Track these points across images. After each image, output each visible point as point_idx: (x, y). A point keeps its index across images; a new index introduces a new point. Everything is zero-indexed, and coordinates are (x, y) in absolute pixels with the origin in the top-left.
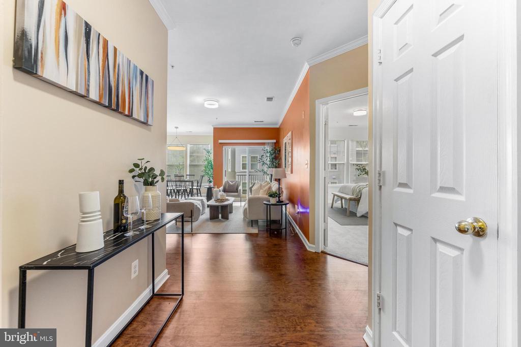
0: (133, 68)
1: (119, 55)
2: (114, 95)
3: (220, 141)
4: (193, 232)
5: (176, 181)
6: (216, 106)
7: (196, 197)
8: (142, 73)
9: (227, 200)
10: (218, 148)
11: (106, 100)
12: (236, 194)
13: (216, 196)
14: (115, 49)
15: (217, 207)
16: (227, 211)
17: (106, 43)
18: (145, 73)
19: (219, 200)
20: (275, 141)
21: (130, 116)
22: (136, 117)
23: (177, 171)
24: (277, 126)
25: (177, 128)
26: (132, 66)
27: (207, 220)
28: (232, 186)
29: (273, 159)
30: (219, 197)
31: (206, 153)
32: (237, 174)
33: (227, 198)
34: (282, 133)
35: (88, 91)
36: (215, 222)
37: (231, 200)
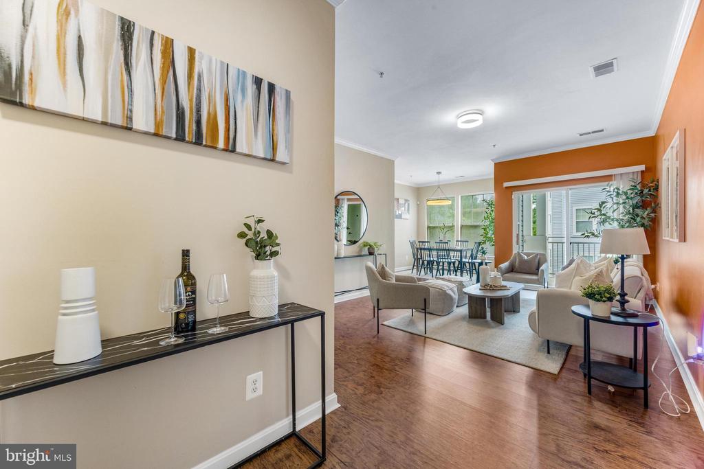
0: (235, 77)
1: (201, 59)
2: (191, 120)
3: (506, 184)
4: (426, 335)
5: (437, 250)
6: (479, 121)
7: (453, 276)
8: (258, 82)
9: (504, 288)
10: (504, 196)
11: (171, 128)
12: (534, 277)
13: (484, 279)
14: (191, 52)
15: (482, 299)
16: (501, 309)
17: (168, 44)
18: (267, 78)
19: (487, 285)
20: (642, 167)
21: (231, 149)
22: (245, 151)
23: (441, 234)
24: (652, 133)
25: (439, 173)
26: (232, 72)
27: (463, 318)
28: (526, 261)
29: (635, 207)
30: (489, 281)
31: (487, 206)
32: (550, 240)
33: (504, 283)
34: (661, 148)
35: (130, 119)
36: (477, 324)
37: (512, 287)
